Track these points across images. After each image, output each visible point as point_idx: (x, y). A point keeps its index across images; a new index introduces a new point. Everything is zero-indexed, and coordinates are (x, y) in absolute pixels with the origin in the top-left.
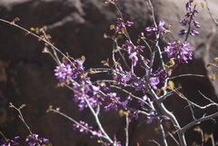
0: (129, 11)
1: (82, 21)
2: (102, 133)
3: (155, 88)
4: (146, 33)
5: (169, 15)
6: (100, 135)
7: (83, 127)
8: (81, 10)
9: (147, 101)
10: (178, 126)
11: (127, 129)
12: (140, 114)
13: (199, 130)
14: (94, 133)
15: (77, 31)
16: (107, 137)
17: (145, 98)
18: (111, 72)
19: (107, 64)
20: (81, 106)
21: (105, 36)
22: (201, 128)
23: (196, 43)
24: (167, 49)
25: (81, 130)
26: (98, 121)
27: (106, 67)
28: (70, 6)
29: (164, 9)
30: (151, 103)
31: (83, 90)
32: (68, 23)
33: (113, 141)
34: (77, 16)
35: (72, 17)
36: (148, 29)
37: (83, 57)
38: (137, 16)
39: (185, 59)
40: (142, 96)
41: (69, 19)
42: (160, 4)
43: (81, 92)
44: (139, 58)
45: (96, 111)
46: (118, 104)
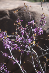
0: (25, 16)
1: (9, 18)
2: (12, 57)
3: (30, 43)
4: (28, 24)
5: (38, 18)
6: (11, 58)
7: (6, 55)
8: (9, 15)
9: (27, 47)
10: (37, 56)
11: (21, 56)
12: (24, 51)
13: (45, 57)
14: (9, 57)
15: (7, 22)
16: (14, 59)
17: (27, 46)
18: (15, 37)
19: (13, 34)
20: (5, 48)
21: (14, 24)
22: (46, 57)
23: (47, 28)
24: (34, 30)
25: (5, 56)
26: (11, 53)
27: (13, 35)
28: (5, 13)
29: (37, 16)
30: (29, 48)
31: (6, 42)
32: (4, 19)
33: (16, 60)
34: (7, 17)
35: (6, 17)
36: (29, 23)
37: (6, 31)
38: (28, 18)
39: (40, 33)
40: (26, 45)
41: (4, 17)
42: (36, 14)
43: (6, 43)
44: (25, 32)
45: (10, 50)
46: (17, 48)
